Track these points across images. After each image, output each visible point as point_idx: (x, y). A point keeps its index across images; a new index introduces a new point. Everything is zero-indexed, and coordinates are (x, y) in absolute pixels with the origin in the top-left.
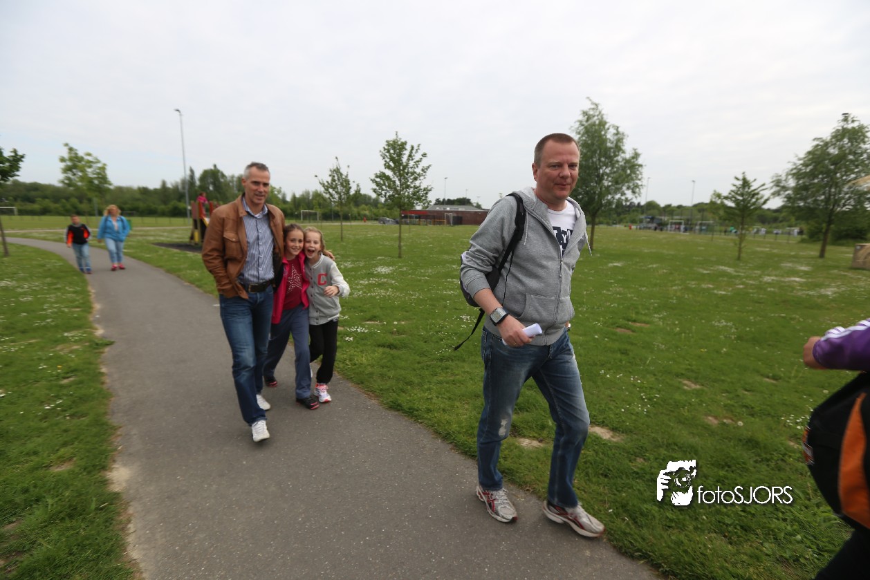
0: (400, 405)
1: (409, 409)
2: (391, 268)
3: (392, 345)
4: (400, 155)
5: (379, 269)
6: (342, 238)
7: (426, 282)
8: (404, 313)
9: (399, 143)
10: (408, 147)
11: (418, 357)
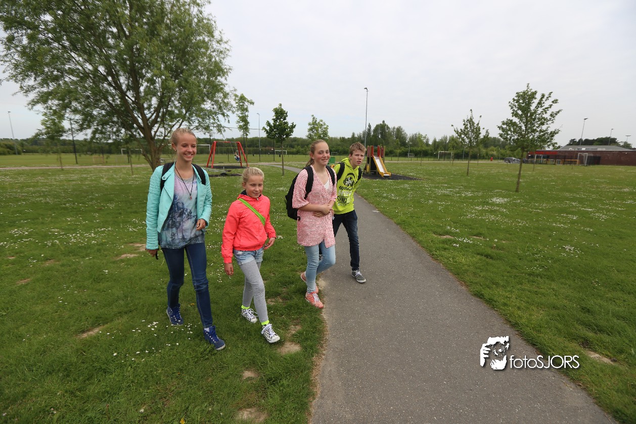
0: (482, 295)
1: (489, 299)
2: (506, 200)
3: (490, 256)
4: (529, 104)
5: (494, 200)
6: (468, 173)
7: (538, 213)
8: (508, 235)
9: (530, 93)
10: (538, 96)
11: (510, 269)
